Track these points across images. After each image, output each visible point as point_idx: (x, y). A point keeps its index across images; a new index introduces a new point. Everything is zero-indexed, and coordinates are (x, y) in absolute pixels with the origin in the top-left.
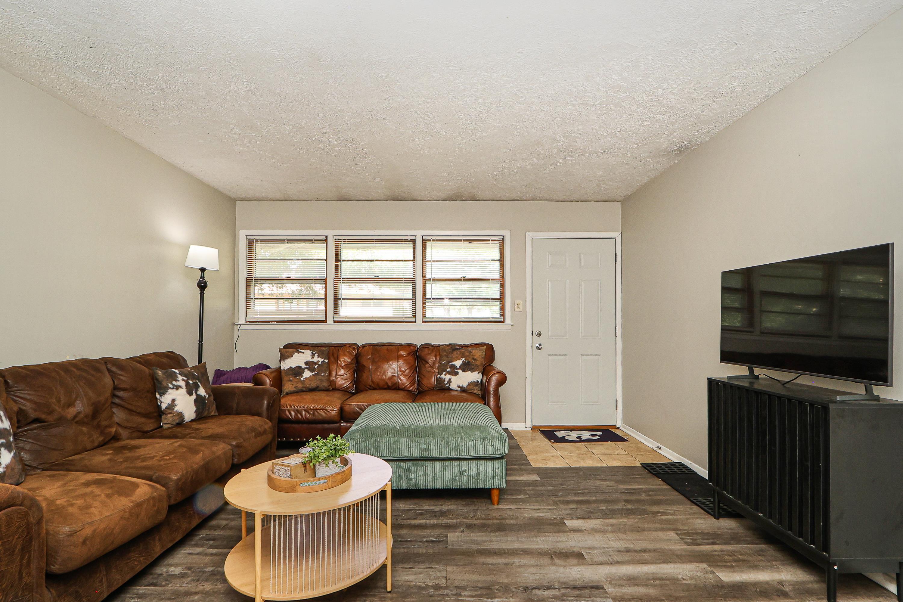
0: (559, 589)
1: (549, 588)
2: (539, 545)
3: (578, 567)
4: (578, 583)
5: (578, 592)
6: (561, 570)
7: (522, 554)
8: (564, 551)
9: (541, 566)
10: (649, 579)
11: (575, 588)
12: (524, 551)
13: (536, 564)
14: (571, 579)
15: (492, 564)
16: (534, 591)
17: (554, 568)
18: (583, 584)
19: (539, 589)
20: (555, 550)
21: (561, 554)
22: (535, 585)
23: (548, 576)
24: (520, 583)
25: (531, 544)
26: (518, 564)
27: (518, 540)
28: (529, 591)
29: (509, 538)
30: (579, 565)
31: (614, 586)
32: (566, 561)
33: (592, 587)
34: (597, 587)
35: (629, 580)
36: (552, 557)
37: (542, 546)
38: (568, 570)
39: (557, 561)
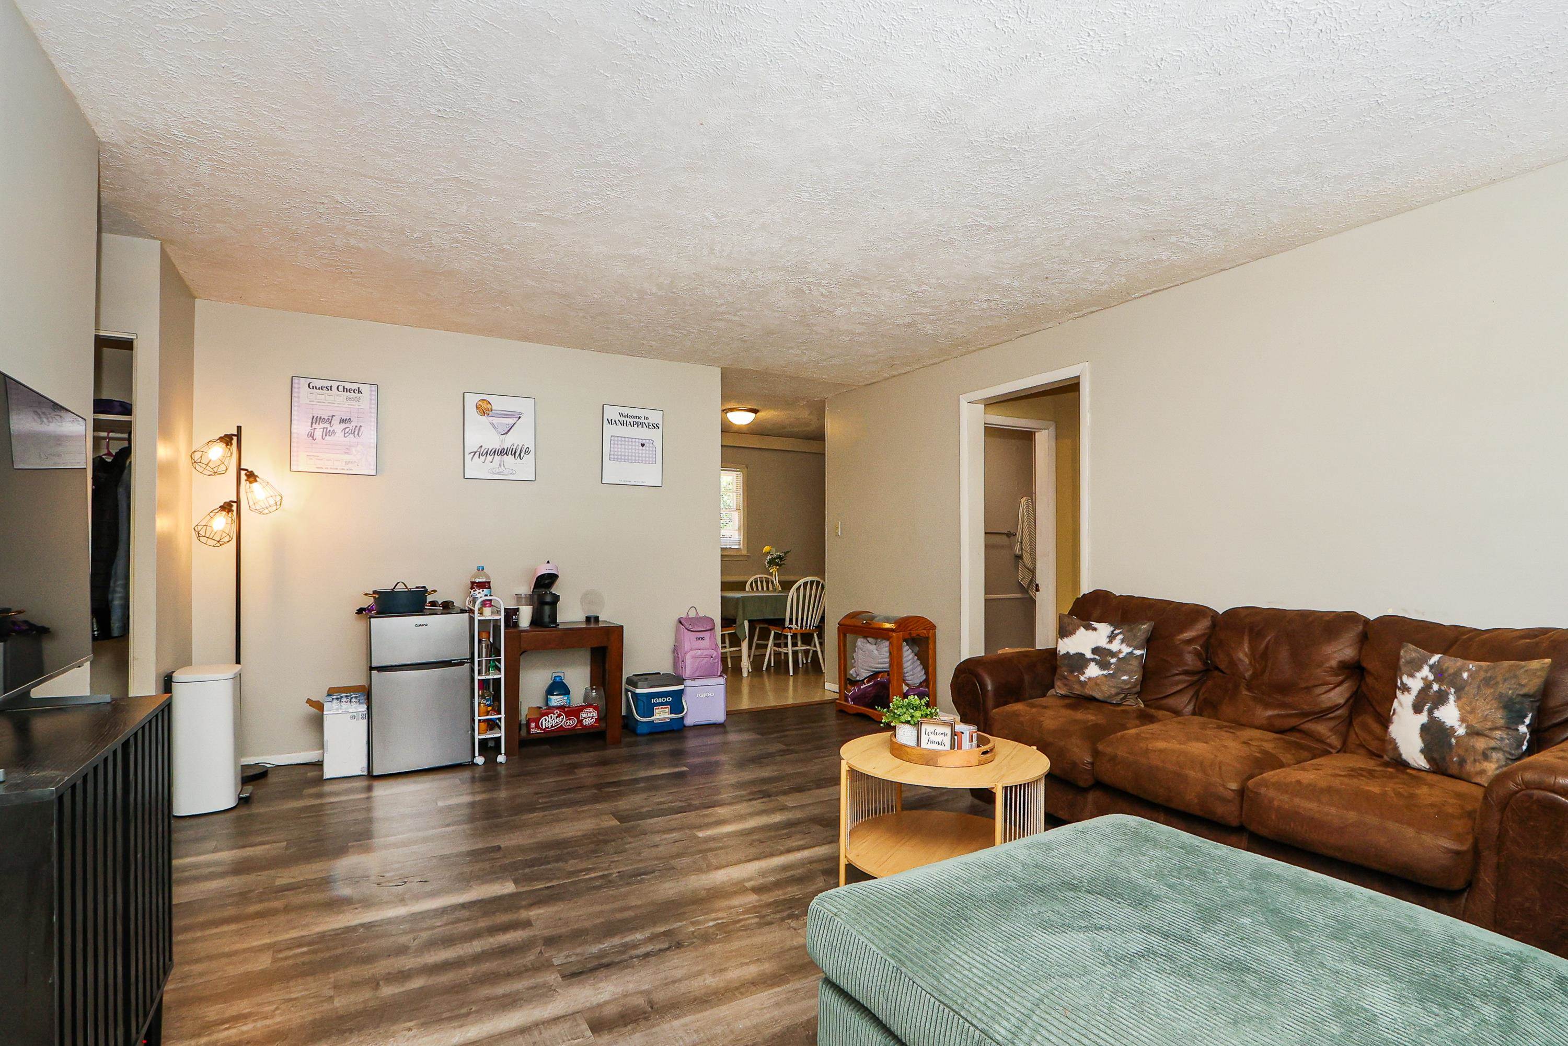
0: (632, 958)
1: (647, 955)
2: (683, 1025)
3: (602, 1000)
4: (602, 973)
5: (604, 961)
6: (631, 987)
7: (706, 994)
8: (629, 1027)
9: (666, 984)
10: (477, 1012)
11: (608, 966)
12: (706, 1001)
13: (676, 985)
14: (614, 977)
15: (747, 964)
16: (666, 945)
17: (645, 987)
18: (597, 973)
19: (661, 950)
20: (650, 1023)
21: (634, 1019)
22: (668, 953)
23: (651, 971)
24: (690, 951)
25: (698, 1024)
26: (707, 975)
27: (728, 1025)
28: (674, 944)
29: (748, 1023)
30: (600, 1006)
31: (544, 985)
32: (623, 1006)
33: (581, 973)
34: (574, 975)
35: (515, 1001)
36: (652, 1008)
37: (676, 1023)
38: (619, 990)
39: (640, 1001)
